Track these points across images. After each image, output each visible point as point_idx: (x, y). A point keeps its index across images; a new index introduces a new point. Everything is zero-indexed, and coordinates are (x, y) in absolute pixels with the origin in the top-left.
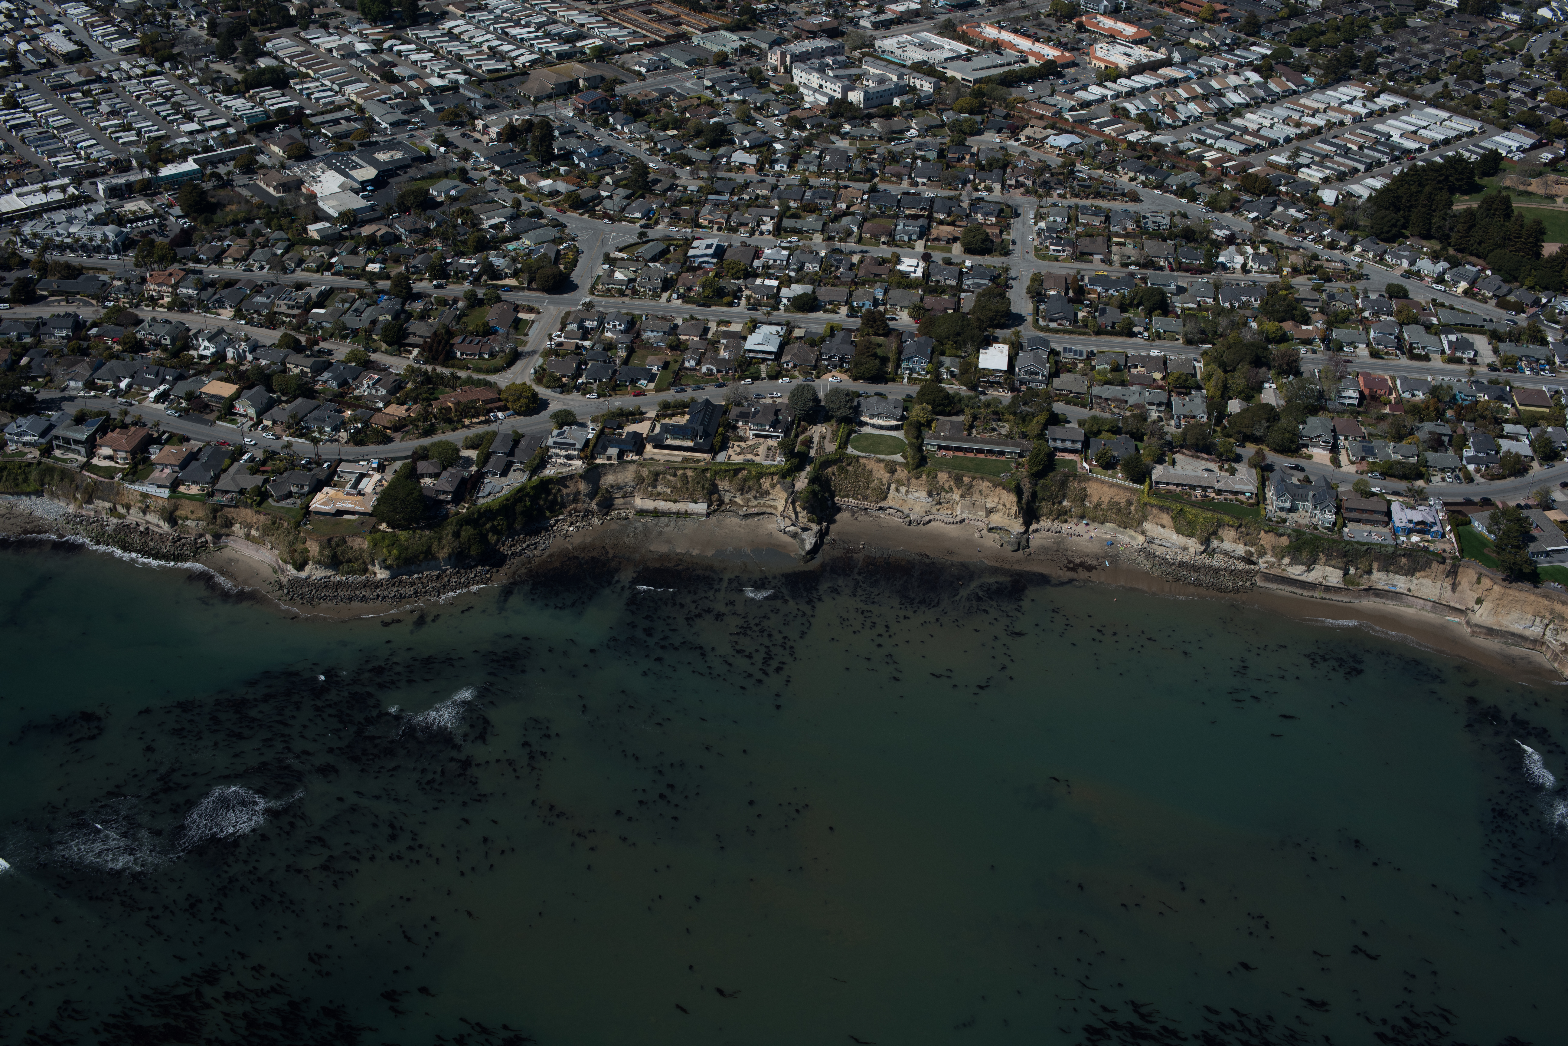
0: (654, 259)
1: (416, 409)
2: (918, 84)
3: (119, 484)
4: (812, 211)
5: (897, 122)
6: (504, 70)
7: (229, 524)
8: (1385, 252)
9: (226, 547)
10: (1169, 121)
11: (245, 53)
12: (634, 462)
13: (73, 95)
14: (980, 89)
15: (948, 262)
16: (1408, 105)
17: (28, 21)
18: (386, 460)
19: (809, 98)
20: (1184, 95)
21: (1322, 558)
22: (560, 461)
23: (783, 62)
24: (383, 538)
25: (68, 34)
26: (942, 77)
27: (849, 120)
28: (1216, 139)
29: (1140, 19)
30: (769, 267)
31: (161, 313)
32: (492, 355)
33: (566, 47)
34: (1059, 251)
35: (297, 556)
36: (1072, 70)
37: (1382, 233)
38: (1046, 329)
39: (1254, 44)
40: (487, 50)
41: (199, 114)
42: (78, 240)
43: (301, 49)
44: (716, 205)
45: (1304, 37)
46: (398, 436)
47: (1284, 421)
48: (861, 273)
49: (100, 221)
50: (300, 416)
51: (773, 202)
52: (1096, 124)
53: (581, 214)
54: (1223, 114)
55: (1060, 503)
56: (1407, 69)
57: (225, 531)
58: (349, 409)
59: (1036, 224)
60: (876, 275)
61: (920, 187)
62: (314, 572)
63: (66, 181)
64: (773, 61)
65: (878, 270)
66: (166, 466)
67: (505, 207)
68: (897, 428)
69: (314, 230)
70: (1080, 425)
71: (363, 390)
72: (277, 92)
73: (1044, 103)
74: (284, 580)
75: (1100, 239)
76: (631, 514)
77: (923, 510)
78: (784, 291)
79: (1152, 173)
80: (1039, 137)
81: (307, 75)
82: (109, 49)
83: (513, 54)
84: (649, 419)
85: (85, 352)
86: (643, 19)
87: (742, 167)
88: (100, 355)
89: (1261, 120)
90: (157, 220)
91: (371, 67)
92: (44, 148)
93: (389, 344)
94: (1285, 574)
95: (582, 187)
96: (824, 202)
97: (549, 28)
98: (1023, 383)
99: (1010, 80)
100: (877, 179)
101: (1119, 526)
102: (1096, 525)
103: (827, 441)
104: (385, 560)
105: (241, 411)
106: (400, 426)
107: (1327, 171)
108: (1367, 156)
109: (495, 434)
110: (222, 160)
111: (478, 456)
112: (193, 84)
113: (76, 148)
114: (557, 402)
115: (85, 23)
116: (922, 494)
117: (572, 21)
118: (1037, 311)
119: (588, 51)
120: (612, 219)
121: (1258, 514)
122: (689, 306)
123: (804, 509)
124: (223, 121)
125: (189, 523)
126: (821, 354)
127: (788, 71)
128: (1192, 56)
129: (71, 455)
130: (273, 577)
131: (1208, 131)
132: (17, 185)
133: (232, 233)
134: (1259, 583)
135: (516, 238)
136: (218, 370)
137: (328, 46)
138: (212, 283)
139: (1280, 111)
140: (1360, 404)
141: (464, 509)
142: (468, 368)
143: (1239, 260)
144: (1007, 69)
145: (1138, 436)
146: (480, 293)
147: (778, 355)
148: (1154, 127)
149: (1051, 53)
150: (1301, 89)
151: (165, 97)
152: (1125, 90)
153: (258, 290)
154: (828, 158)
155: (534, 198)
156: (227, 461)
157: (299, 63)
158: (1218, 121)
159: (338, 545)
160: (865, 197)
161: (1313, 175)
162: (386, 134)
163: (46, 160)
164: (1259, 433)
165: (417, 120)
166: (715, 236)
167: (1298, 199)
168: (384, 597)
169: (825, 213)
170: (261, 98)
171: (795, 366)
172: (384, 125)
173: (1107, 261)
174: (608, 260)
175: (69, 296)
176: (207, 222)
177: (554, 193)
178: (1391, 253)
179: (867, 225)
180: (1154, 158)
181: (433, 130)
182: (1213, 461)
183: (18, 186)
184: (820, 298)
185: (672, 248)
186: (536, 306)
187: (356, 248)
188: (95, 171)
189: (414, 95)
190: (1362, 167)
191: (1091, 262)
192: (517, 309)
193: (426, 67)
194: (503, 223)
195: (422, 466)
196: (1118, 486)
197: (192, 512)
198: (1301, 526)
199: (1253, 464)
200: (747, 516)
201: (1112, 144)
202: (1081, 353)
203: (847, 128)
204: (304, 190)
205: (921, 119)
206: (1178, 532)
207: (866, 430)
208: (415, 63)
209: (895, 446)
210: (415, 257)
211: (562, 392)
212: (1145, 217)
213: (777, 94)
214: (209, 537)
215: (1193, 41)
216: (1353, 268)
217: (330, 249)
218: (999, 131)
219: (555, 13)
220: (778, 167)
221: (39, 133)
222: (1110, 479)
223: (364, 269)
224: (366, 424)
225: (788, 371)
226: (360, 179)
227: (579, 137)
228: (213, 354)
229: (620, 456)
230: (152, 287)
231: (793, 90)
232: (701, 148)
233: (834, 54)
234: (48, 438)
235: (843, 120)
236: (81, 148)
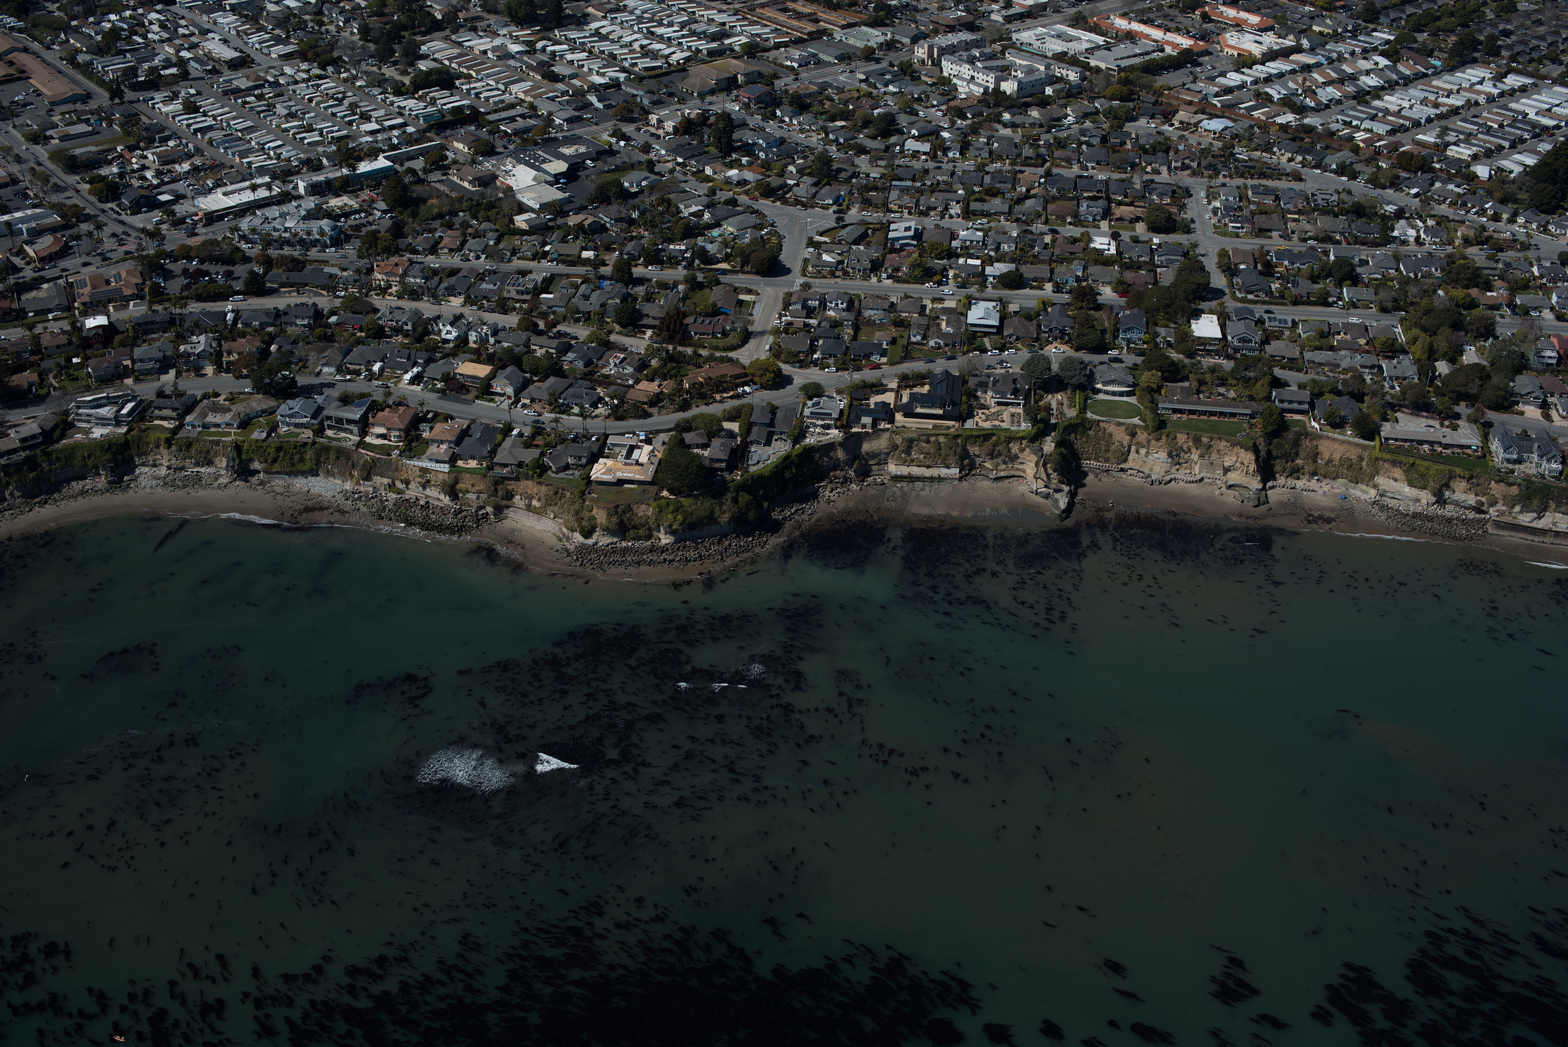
0: (856, 242)
1: (668, 386)
2: (1064, 72)
3: (398, 461)
4: (995, 195)
5: (1054, 110)
6: (660, 67)
7: (510, 496)
8: (1548, 223)
9: (506, 518)
10: (1313, 104)
11: (406, 54)
12: (887, 430)
13: (248, 99)
14: (1127, 77)
15: (1136, 240)
16: (1535, 85)
17: (181, 31)
18: (651, 433)
19: (963, 89)
20: (1321, 80)
21: (1553, 505)
22: (818, 430)
23: (930, 55)
24: (668, 505)
25: (225, 41)
26: (1086, 66)
27: (1008, 109)
28: (1362, 120)
29: (1259, 9)
30: (967, 248)
31: (391, 301)
32: (725, 334)
33: (714, 45)
34: (1238, 228)
35: (585, 523)
36: (1207, 58)
37: (1542, 205)
38: (1244, 300)
39: (1375, 30)
40: (639, 49)
41: (375, 114)
42: (296, 235)
43: (456, 51)
44: (904, 190)
45: (1423, 22)
46: (654, 410)
47: (1495, 380)
48: (1057, 251)
49: (311, 215)
50: (558, 393)
51: (955, 187)
52: (1244, 108)
53: (774, 202)
54: (1363, 97)
55: (1293, 461)
56: (1528, 50)
57: (505, 502)
58: (600, 386)
59: (1209, 203)
60: (1071, 253)
61: (1090, 171)
62: (602, 540)
63: (267, 179)
64: (920, 55)
65: (1072, 248)
66: (442, 442)
67: (699, 196)
68: (1128, 394)
69: (521, 221)
70: (1300, 387)
71: (610, 370)
72: (446, 93)
73: (1188, 89)
74: (571, 548)
75: (1274, 216)
76: (886, 479)
77: (1163, 470)
78: (989, 270)
79: (1309, 154)
80: (1193, 121)
81: (470, 76)
82: (269, 55)
83: (667, 52)
84: (892, 390)
85: (329, 339)
86: (781, 17)
87: (916, 154)
88: (346, 341)
89: (1400, 102)
90: (363, 215)
91: (530, 67)
92: (234, 150)
93: (623, 326)
94: (1515, 521)
95: (769, 176)
96: (1003, 186)
97: (694, 26)
98: (1237, 350)
99: (1154, 68)
100: (1048, 164)
101: (1351, 481)
102: (1327, 481)
103: (1065, 407)
104: (670, 526)
105: (499, 390)
106: (656, 400)
107: (1475, 149)
108: (1509, 133)
109: (751, 407)
110: (411, 157)
111: (740, 427)
112: (360, 87)
113: (263, 149)
114: (801, 377)
115: (238, 32)
116: (1163, 455)
117: (713, 20)
118: (1231, 285)
119: (737, 48)
120: (804, 205)
121: (1486, 466)
122: (900, 285)
123: (1054, 471)
124: (400, 120)
125: (469, 496)
126: (1039, 326)
127: (937, 64)
128: (1320, 42)
129: (343, 435)
130: (559, 546)
131: (1352, 113)
132: (218, 184)
133: (442, 225)
134: (1490, 531)
135: (718, 225)
136: (464, 352)
137: (483, 48)
138: (435, 272)
139: (1416, 92)
140: (1558, 363)
141: (738, 476)
142: (705, 347)
143: (1412, 233)
144: (1147, 58)
145: (1359, 397)
146: (700, 277)
147: (1000, 329)
148: (1301, 110)
149: (1186, 42)
150: (1430, 72)
151: (337, 99)
152: (1263, 76)
153: (481, 277)
154: (996, 145)
155: (724, 187)
156: (499, 437)
157: (459, 64)
158: (1359, 103)
159: (624, 512)
160: (1042, 180)
161: (1463, 152)
162: (562, 130)
163: (237, 160)
164: (1474, 391)
165: (589, 116)
166: (908, 220)
167: (1453, 175)
168: (671, 561)
169: (1008, 196)
170: (431, 98)
171: (1018, 339)
172: (558, 121)
173: (1286, 236)
174: (811, 243)
175: (299, 287)
176: (415, 215)
177: (742, 183)
178: (1553, 223)
179: (1051, 207)
180: (1307, 140)
181: (609, 125)
182: (1432, 418)
183: (219, 186)
184: (1025, 275)
185: (870, 232)
186: (754, 288)
187: (565, 237)
188: (289, 170)
189: (580, 93)
190: (1506, 144)
191: (1271, 238)
192: (736, 290)
193: (583, 66)
194: (702, 211)
195: (689, 437)
196: (1349, 443)
197: (473, 485)
198: (1529, 476)
199: (1473, 420)
200: (996, 479)
201: (1264, 126)
202: (1286, 322)
203: (1007, 116)
204: (498, 183)
205: (1076, 107)
206: (1411, 485)
207: (1101, 396)
208: (572, 62)
209: (1132, 411)
210: (625, 245)
211: (801, 367)
212: (1313, 195)
213: (931, 85)
214: (489, 509)
215: (1316, 28)
216: (1522, 238)
217: (541, 238)
218: (1153, 117)
219: (694, 13)
220: (951, 155)
221: (225, 136)
222: (1340, 437)
223: (579, 256)
224: (622, 401)
225: (1011, 343)
226: (553, 172)
227: (751, 129)
228: (456, 338)
229: (874, 424)
230: (380, 277)
231: (947, 81)
232: (874, 138)
233: (977, 47)
234: (319, 419)
235: (1001, 109)
236: (269, 149)
